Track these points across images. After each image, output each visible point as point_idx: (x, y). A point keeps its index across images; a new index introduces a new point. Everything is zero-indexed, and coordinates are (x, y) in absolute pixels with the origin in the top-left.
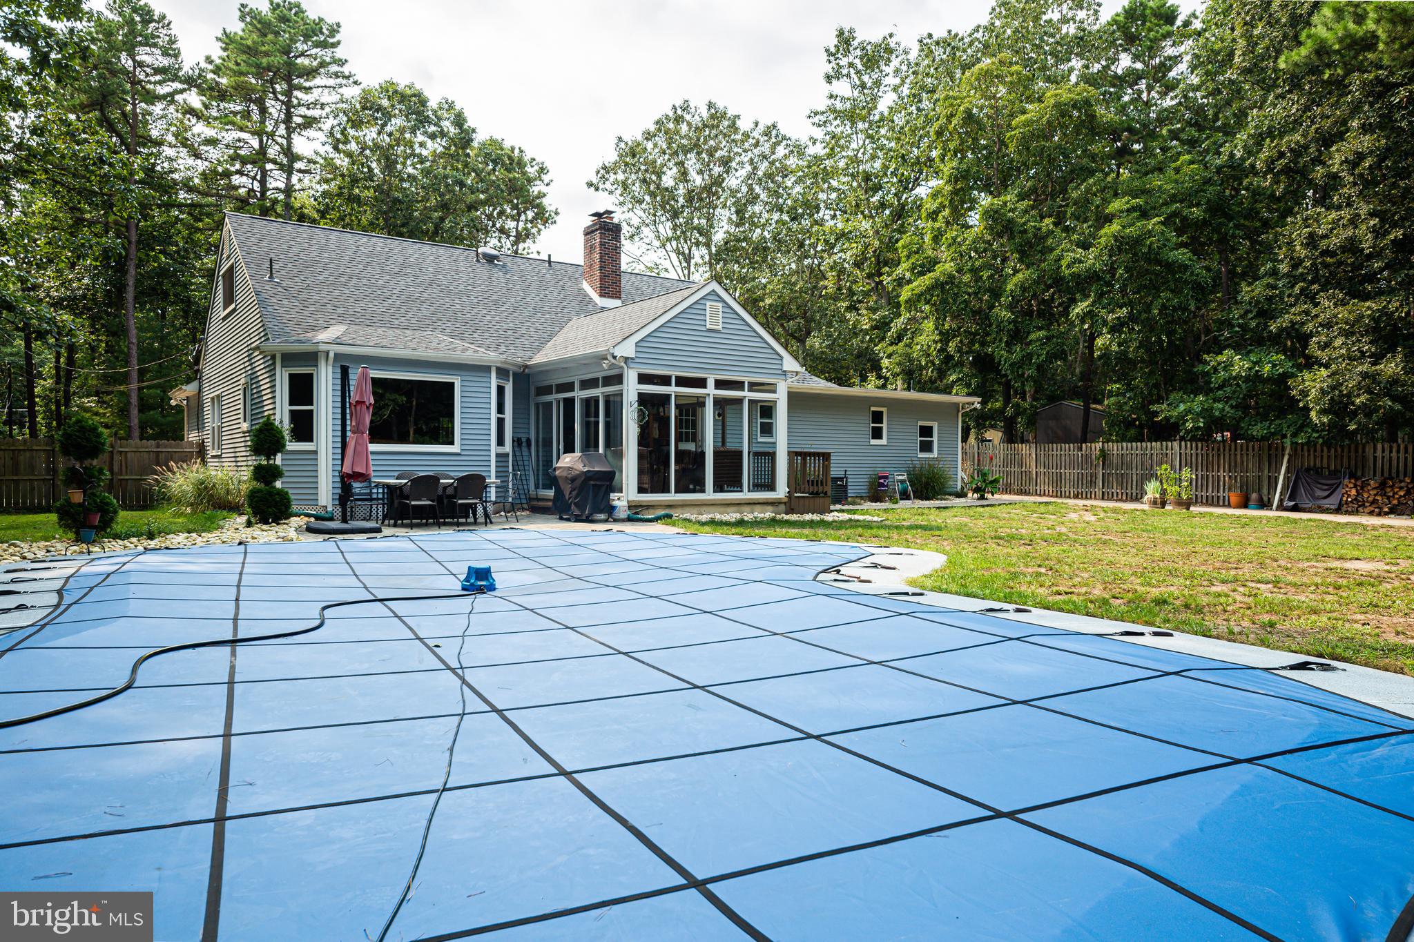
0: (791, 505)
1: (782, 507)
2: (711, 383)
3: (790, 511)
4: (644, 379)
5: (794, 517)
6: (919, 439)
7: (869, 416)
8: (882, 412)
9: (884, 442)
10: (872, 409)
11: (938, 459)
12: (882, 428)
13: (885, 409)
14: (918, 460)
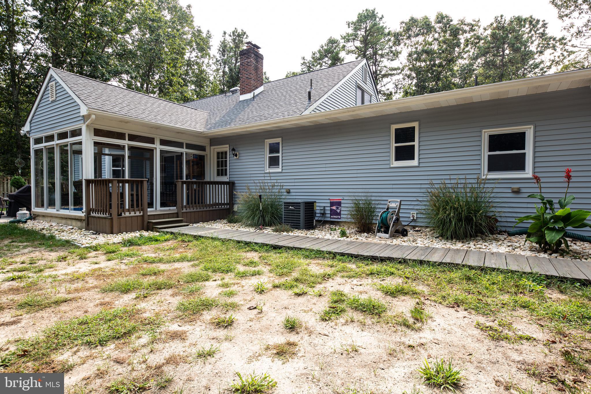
0: (88, 223)
2: (55, 137)
3: (87, 227)
4: (36, 142)
6: (486, 153)
7: (390, 136)
8: (413, 128)
9: (415, 163)
10: (394, 127)
11: (537, 179)
12: (413, 146)
13: (416, 124)
14: (480, 182)
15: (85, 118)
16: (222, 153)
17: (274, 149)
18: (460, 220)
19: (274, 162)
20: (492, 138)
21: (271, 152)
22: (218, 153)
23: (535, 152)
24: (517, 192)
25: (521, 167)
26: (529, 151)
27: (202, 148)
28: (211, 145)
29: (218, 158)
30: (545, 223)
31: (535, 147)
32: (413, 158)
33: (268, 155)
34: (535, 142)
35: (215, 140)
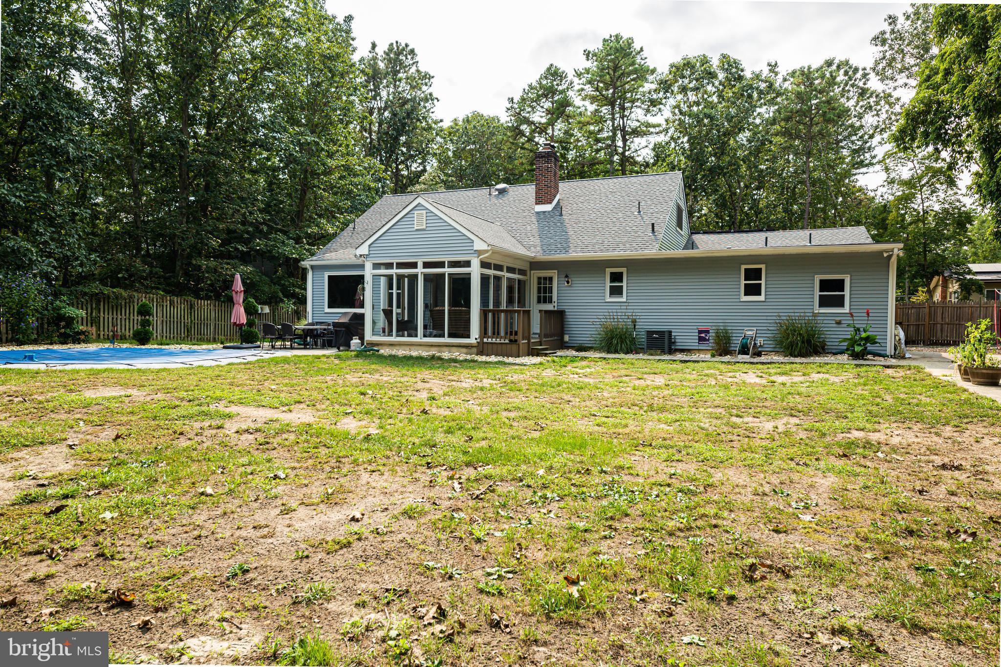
0: (482, 349)
1: (474, 350)
2: (420, 265)
3: (481, 353)
4: (376, 266)
5: (484, 358)
6: (817, 293)
7: (740, 274)
8: (761, 269)
9: (762, 298)
10: (743, 267)
11: (851, 315)
12: (760, 284)
13: (763, 266)
14: (815, 315)
15: (479, 253)
16: (545, 279)
17: (616, 277)
18: (803, 342)
19: (616, 291)
20: (821, 281)
21: (612, 281)
22: (539, 278)
23: (851, 294)
24: (839, 323)
25: (842, 305)
26: (847, 293)
27: (522, 272)
28: (531, 270)
29: (539, 283)
30: (856, 341)
31: (851, 291)
32: (760, 294)
33: (608, 284)
34: (851, 287)
35: (535, 265)
